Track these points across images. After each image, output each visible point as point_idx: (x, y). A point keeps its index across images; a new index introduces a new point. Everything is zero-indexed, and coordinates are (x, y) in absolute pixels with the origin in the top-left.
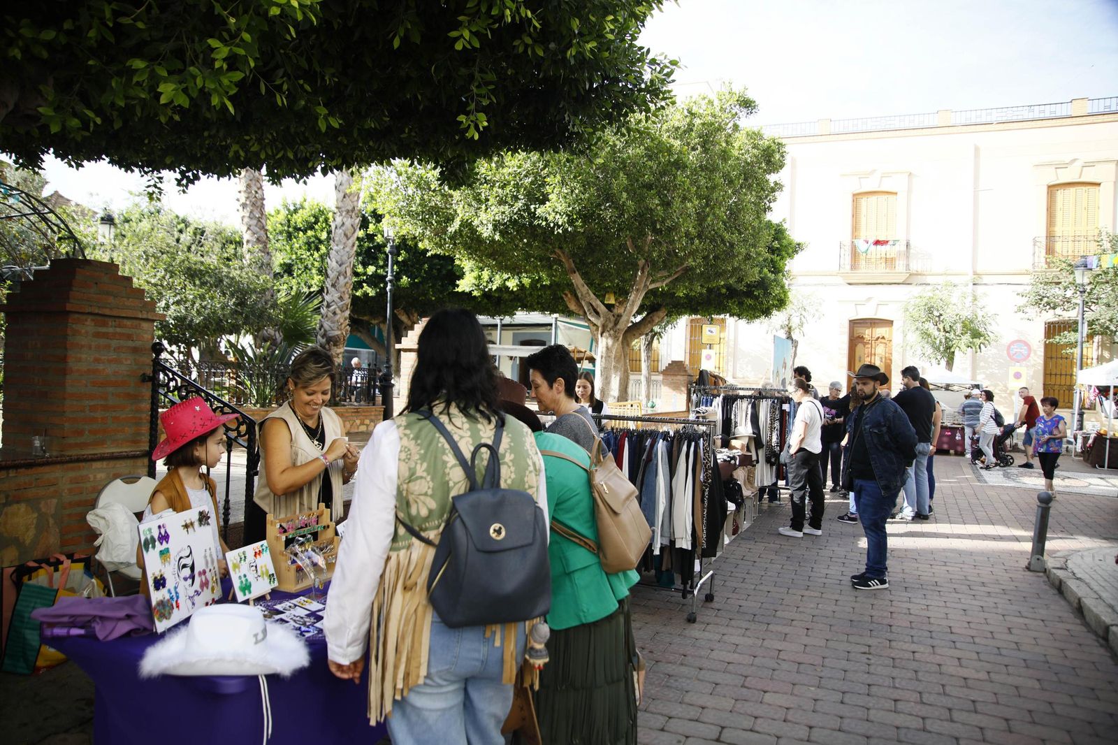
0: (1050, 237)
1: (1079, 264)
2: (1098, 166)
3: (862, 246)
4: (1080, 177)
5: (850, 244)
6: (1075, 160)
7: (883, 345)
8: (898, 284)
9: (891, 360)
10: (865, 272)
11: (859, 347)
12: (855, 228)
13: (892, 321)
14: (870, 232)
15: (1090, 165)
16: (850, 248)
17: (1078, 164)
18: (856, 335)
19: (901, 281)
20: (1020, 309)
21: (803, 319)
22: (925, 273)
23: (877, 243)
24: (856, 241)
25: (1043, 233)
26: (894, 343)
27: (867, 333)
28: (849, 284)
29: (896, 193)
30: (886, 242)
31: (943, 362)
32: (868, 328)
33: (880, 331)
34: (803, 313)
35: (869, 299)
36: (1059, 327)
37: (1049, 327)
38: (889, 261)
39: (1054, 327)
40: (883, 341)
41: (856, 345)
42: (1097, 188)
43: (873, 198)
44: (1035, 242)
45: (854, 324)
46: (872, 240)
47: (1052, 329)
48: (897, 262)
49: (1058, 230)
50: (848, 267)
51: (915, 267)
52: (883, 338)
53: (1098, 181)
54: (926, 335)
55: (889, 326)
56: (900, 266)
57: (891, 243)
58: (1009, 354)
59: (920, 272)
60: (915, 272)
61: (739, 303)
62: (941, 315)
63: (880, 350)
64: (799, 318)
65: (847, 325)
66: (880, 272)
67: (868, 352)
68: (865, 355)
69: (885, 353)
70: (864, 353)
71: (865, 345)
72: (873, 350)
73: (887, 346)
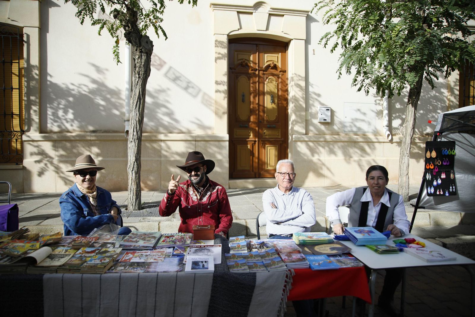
7: (273, 78)
9: (286, 100)
11: (243, 81)
18: (236, 63)
26: (288, 75)
27: (253, 60)
32: (253, 52)
33: (269, 58)
40: (273, 71)
52: (274, 67)
55: (283, 51)
63: (270, 85)
67: (255, 91)
68: (250, 94)
69: (278, 90)
70: (250, 91)
71: (249, 76)
72: (261, 85)
73: (280, 80)
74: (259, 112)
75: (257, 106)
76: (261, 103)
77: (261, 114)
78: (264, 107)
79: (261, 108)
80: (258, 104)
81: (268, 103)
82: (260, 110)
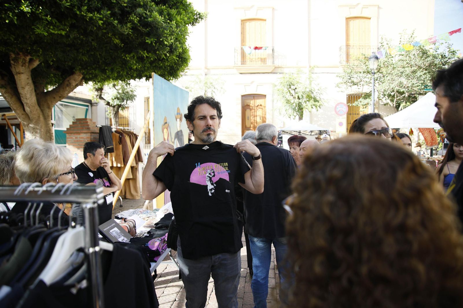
0: (348, 47)
1: (372, 57)
2: (370, 8)
3: (247, 50)
4: (361, 14)
5: (240, 49)
6: (358, 4)
7: (260, 110)
8: (269, 73)
9: (265, 118)
10: (249, 66)
11: (248, 111)
12: (243, 41)
13: (265, 96)
14: (251, 43)
15: (366, 7)
16: (240, 51)
17: (360, 6)
18: (245, 104)
19: (270, 71)
20: (337, 86)
21: (213, 93)
22: (283, 66)
23: (256, 48)
24: (243, 47)
25: (345, 44)
26: (267, 108)
27: (252, 103)
28: (241, 74)
29: (265, 20)
30: (261, 48)
31: (297, 117)
32: (252, 100)
33: (259, 102)
34: (214, 90)
35: (252, 82)
36: (356, 97)
37: (349, 97)
38: (263, 60)
39: (352, 97)
40: (260, 107)
41: (246, 110)
42: (369, 20)
43: (253, 23)
44: (340, 49)
45: (244, 97)
46: (253, 47)
48: (267, 60)
49: (351, 43)
50: (240, 63)
51: (277, 63)
52: (261, 105)
53: (369, 17)
54: (288, 102)
55: (264, 99)
56: (269, 62)
57: (263, 48)
58: (336, 111)
59: (280, 66)
60: (277, 66)
61: (138, 58)
62: (296, 89)
63: (259, 113)
64: (211, 93)
65: (240, 98)
66: (258, 66)
67: (253, 115)
68: (251, 116)
69: (262, 114)
70: (251, 115)
71: (251, 110)
72: (255, 113)
73: (263, 110)
74: (254, 123)
75: (254, 121)
76: (255, 120)
77: (255, 124)
78: (256, 121)
79: (255, 121)
80: (254, 120)
81: (258, 120)
82: (255, 122)
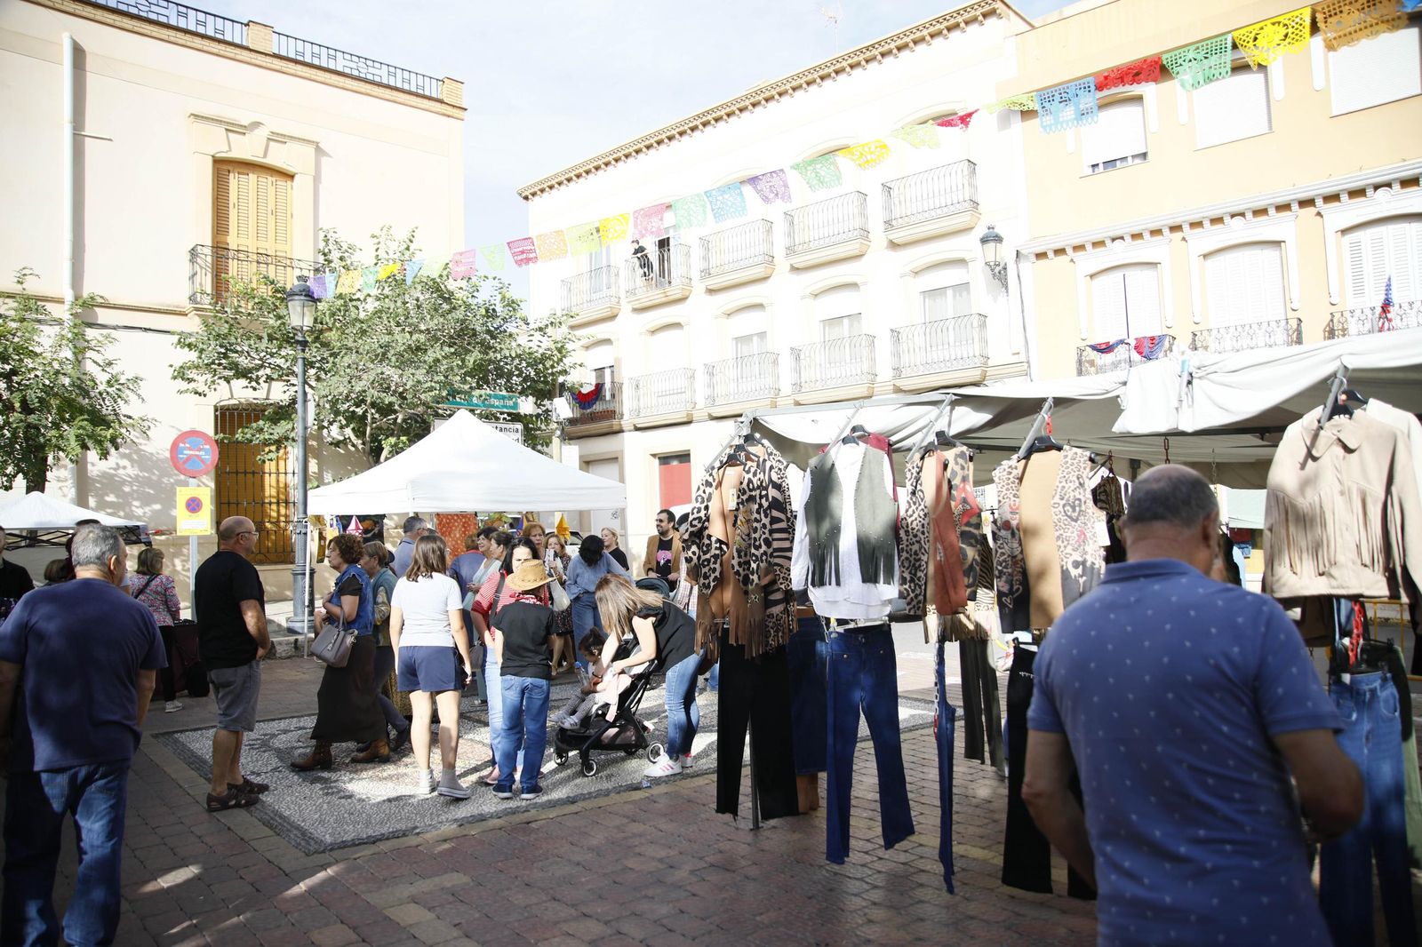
0: (220, 251)
1: (296, 290)
2: (291, 145)
4: (263, 157)
6: (258, 124)
15: (277, 138)
17: (261, 134)
20: (181, 374)
25: (208, 241)
31: (21, 481)
36: (240, 415)
37: (223, 415)
39: (232, 415)
42: (289, 181)
44: (194, 253)
47: (228, 418)
49: (233, 239)
53: (291, 170)
58: (175, 460)
62: (14, 372)
